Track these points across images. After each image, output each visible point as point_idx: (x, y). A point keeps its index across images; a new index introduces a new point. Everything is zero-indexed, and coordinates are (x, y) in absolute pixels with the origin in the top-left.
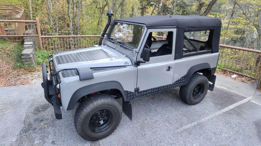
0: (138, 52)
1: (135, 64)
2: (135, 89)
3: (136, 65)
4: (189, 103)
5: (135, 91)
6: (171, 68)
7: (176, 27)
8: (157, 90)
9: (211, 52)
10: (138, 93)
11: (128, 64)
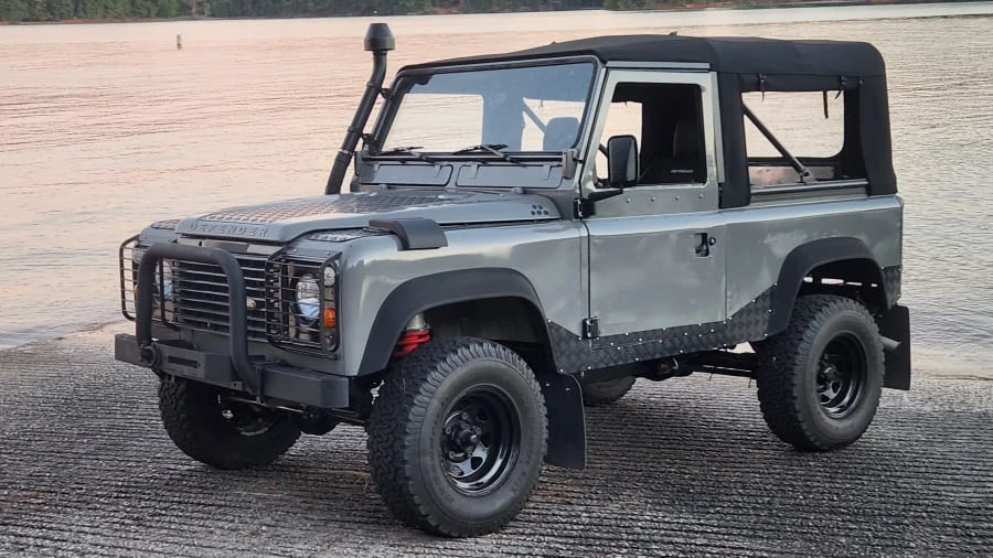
0: (581, 158)
1: (578, 208)
2: (584, 322)
3: (580, 214)
5: (586, 328)
6: (711, 244)
7: (707, 66)
8: (668, 345)
9: (863, 190)
10: (597, 346)
11: (546, 213)
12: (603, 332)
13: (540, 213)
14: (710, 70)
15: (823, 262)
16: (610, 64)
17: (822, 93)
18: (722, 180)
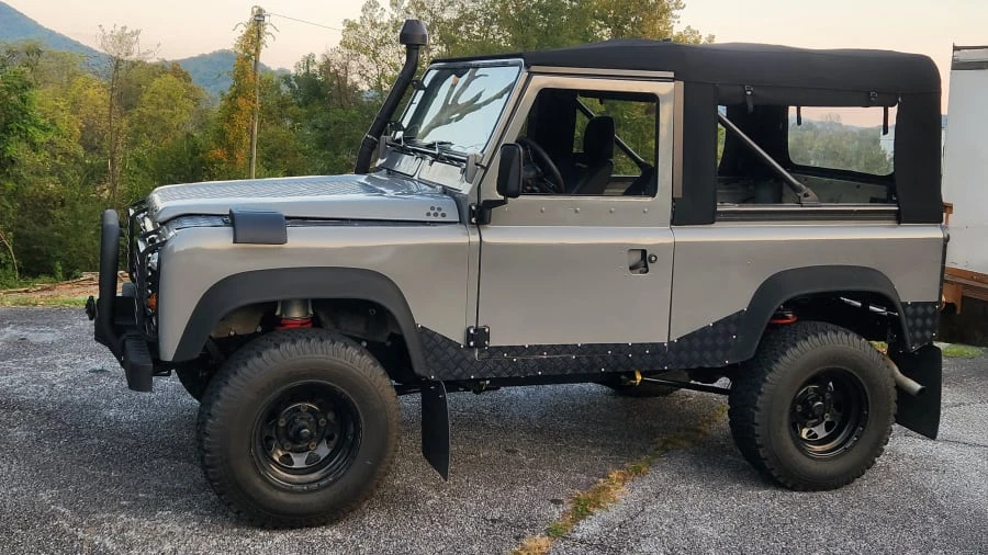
0: (485, 163)
1: (472, 213)
2: (468, 330)
3: (473, 220)
4: (781, 480)
5: (469, 337)
6: (651, 262)
7: (671, 75)
8: (585, 361)
9: (893, 216)
10: (485, 355)
11: (443, 215)
12: (494, 342)
13: (436, 215)
14: (673, 80)
15: (807, 292)
16: (534, 69)
17: (882, 109)
18: (679, 195)
